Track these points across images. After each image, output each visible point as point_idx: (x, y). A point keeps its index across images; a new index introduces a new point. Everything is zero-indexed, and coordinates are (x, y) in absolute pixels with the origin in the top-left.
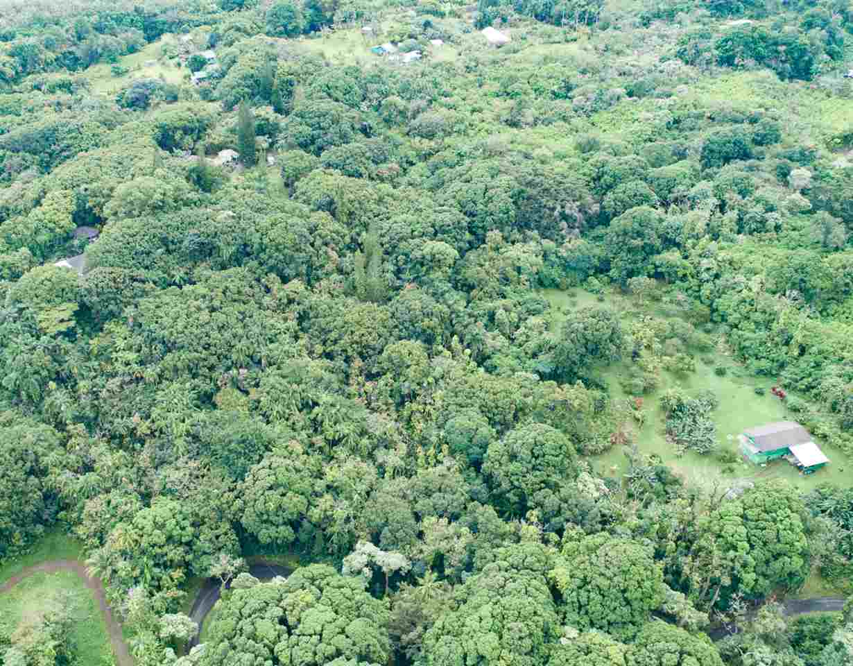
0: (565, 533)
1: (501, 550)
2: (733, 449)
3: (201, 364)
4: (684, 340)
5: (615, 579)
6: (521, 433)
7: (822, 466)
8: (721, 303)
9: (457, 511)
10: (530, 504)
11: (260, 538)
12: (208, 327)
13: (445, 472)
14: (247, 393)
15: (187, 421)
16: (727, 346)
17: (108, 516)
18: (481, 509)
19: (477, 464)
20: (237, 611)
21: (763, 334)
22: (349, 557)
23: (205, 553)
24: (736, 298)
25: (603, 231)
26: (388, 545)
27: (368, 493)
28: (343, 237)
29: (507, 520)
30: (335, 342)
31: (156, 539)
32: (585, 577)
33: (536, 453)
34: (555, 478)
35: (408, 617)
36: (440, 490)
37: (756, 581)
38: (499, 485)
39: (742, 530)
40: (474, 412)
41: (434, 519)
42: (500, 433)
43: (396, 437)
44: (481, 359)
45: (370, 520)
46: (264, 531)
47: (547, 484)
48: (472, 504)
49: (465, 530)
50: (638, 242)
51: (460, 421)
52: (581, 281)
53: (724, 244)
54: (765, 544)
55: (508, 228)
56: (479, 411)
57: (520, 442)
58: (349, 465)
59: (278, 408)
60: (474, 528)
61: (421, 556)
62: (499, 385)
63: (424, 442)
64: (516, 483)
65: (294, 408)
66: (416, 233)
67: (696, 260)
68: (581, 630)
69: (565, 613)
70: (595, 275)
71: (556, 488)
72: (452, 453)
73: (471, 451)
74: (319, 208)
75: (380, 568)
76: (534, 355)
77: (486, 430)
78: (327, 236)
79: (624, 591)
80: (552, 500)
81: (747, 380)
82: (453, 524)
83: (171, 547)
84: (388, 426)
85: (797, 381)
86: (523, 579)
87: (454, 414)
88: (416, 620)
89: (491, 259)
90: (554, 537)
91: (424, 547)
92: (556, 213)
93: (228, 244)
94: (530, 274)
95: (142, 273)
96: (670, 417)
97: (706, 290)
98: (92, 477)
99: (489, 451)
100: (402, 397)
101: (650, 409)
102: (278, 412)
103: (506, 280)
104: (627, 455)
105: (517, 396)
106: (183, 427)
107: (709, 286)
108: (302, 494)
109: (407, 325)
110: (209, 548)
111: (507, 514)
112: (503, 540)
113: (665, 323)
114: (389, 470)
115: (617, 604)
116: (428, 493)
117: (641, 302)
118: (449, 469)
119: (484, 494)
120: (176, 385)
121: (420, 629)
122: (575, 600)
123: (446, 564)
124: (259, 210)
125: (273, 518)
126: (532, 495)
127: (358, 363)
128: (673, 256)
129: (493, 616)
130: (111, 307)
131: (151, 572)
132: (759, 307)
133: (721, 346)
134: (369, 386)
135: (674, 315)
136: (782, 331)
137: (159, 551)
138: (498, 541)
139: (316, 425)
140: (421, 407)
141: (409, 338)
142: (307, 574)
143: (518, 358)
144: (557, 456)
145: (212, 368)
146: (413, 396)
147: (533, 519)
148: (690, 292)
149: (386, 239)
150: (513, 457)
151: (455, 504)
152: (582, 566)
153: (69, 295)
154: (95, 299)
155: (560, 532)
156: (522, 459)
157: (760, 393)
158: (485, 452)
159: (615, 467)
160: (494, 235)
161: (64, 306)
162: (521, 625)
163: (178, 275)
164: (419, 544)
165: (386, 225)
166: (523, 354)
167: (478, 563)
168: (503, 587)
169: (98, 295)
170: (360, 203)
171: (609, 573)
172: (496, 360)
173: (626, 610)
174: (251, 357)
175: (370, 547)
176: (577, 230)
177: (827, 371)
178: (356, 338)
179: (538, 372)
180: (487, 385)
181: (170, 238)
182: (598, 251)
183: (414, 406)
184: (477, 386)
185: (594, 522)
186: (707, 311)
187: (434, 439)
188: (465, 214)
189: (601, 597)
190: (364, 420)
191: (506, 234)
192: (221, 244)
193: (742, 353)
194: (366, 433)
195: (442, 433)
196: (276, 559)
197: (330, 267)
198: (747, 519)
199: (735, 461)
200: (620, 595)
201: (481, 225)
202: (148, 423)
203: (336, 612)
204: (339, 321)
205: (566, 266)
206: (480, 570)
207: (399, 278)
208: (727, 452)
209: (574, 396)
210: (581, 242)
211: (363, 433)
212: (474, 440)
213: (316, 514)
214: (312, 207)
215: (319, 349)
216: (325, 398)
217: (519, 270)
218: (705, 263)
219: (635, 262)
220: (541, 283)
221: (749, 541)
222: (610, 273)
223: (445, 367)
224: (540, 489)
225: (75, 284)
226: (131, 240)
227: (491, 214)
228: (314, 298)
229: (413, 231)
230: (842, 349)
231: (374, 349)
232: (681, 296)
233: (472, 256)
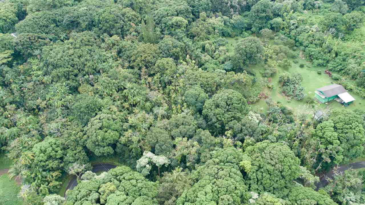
0: (245, 141)
1: (214, 152)
2: (313, 97)
3: (70, 73)
4: (286, 54)
5: (277, 165)
6: (220, 95)
7: (352, 102)
8: (300, 38)
9: (192, 133)
10: (226, 128)
11: (95, 153)
12: (73, 56)
13: (185, 116)
14: (93, 86)
15: (63, 100)
16: (303, 55)
17: (21, 148)
18: (203, 132)
19: (200, 111)
20: (75, 196)
21: (319, 49)
22: (140, 160)
23: (70, 162)
24: (307, 35)
25: (248, 13)
26: (159, 152)
27: (149, 128)
28: (138, 18)
29: (216, 136)
30: (134, 61)
31: (41, 158)
32: (260, 165)
33: (229, 103)
34: (239, 115)
35: (168, 191)
36: (183, 124)
37: (343, 159)
38: (211, 120)
39: (336, 134)
40: (198, 87)
41: (180, 139)
42: (210, 96)
43: (162, 101)
44: (200, 65)
45: (149, 141)
46: (97, 150)
47: (235, 118)
48: (199, 130)
49: (195, 143)
50: (264, 15)
51: (191, 91)
52: (240, 34)
53: (299, 14)
54: (348, 140)
55: (208, 12)
56: (200, 86)
57: (220, 99)
58: (139, 115)
59: (107, 91)
60: (200, 141)
61: (174, 157)
62: (208, 75)
63: (176, 103)
64: (220, 119)
65: (114, 90)
66: (169, 14)
67: (288, 21)
68: (259, 193)
69: (250, 184)
70: (245, 31)
71: (239, 119)
72: (188, 106)
73: (197, 105)
74: (127, 7)
75: (155, 164)
76: (223, 63)
77: (203, 95)
78: (130, 17)
79: (281, 172)
80: (237, 126)
81: (314, 69)
82: (190, 140)
83: (51, 161)
84: (159, 96)
85: (335, 68)
86: (227, 168)
87: (188, 88)
88: (172, 192)
89: (202, 24)
90: (240, 143)
91: (176, 153)
92: (229, 5)
93: (84, 21)
94: (219, 30)
95: (44, 35)
96: (283, 85)
97: (293, 33)
98: (14, 130)
99: (205, 104)
100: (165, 83)
101: (274, 83)
102: (107, 93)
103: (209, 33)
104: (267, 103)
105: (217, 79)
106: (60, 103)
107: (295, 31)
108: (116, 130)
109: (166, 51)
110: (72, 160)
111: (215, 134)
112: (215, 146)
113: (277, 47)
114: (160, 116)
115: (278, 179)
116: (177, 126)
117: (266, 40)
118: (187, 114)
119: (204, 125)
120: (58, 84)
121: (174, 198)
122: (255, 177)
123: (187, 160)
124: (99, 7)
125: (101, 144)
126: (227, 123)
127: (144, 69)
128: (279, 20)
129: (212, 192)
130: (29, 51)
131: (41, 174)
132: (317, 38)
133: (300, 56)
134: (150, 79)
135: (280, 44)
136: (328, 47)
137: (44, 164)
138: (212, 148)
139: (125, 98)
140: (174, 88)
141: (167, 57)
142: (113, 173)
143: (216, 64)
144: (238, 104)
145: (76, 75)
146: (170, 83)
147: (229, 135)
148: (286, 34)
149: (156, 18)
150: (217, 106)
151: (190, 130)
152: (257, 159)
153: (9, 46)
154: (20, 47)
155: (242, 141)
156: (222, 106)
157: (319, 74)
158: (204, 105)
159: (262, 108)
160: (203, 14)
161: (6, 52)
162: (229, 197)
163: (63, 36)
164: (174, 151)
165: (156, 12)
166: (218, 62)
167: (203, 160)
168: (217, 174)
169: (22, 45)
170: (144, 4)
171: (273, 163)
172: (206, 65)
173: (283, 181)
174: (95, 69)
175: (149, 154)
176: (237, 12)
177: (349, 61)
178: (143, 58)
179: (225, 69)
180: (203, 75)
181: (57, 19)
182: (246, 21)
183: (171, 87)
184: (199, 75)
185: (258, 135)
186: (294, 41)
187: (180, 101)
188: (190, 6)
189: (269, 175)
190: (148, 94)
191: (208, 14)
192: (81, 21)
193: (311, 57)
194: (149, 100)
195: (183, 98)
196: (108, 161)
197: (131, 30)
198: (336, 128)
199: (314, 103)
200: (279, 174)
201: (197, 11)
202: (45, 102)
203: (127, 195)
204: (136, 52)
205: (234, 27)
206: (204, 163)
207: (163, 34)
208: (310, 99)
209: (243, 78)
210: (239, 16)
211: (147, 100)
212: (198, 100)
213: (123, 140)
214: (124, 6)
215: (127, 64)
216: (128, 85)
217: (214, 29)
218: (292, 22)
219: (262, 24)
220: (223, 34)
221: (339, 140)
222: (252, 30)
223: (184, 68)
224: (231, 121)
225: (11, 41)
226: (37, 20)
227: (201, 6)
228: (124, 43)
229: (168, 14)
230: (355, 52)
231: (151, 63)
232: (283, 36)
233: (194, 23)
